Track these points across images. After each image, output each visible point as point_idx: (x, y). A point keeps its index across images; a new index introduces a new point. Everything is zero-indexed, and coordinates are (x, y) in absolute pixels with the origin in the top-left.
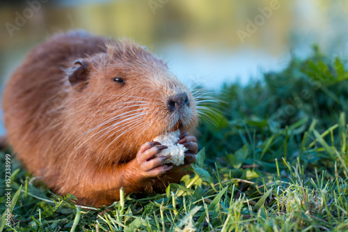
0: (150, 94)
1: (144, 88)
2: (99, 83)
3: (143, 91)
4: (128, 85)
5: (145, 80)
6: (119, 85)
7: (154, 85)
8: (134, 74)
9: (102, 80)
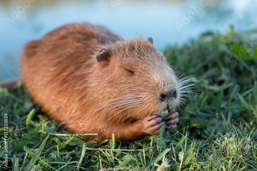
0: (149, 87)
1: (146, 81)
2: (117, 68)
3: (145, 84)
4: (135, 75)
5: (148, 75)
6: (130, 73)
7: (153, 81)
8: (141, 69)
9: (119, 67)
